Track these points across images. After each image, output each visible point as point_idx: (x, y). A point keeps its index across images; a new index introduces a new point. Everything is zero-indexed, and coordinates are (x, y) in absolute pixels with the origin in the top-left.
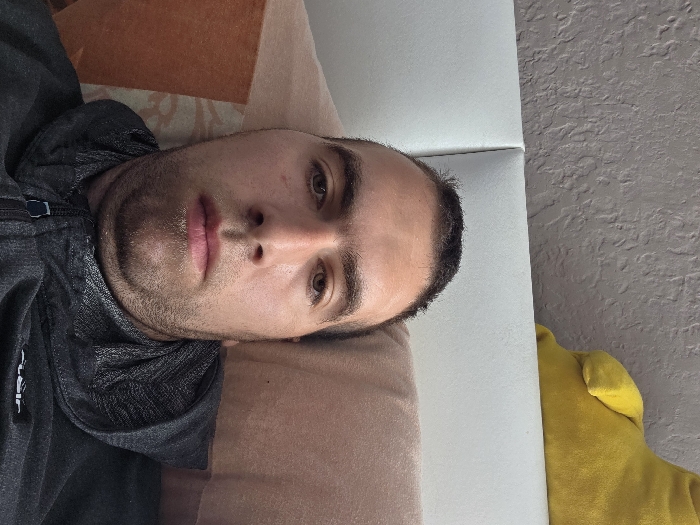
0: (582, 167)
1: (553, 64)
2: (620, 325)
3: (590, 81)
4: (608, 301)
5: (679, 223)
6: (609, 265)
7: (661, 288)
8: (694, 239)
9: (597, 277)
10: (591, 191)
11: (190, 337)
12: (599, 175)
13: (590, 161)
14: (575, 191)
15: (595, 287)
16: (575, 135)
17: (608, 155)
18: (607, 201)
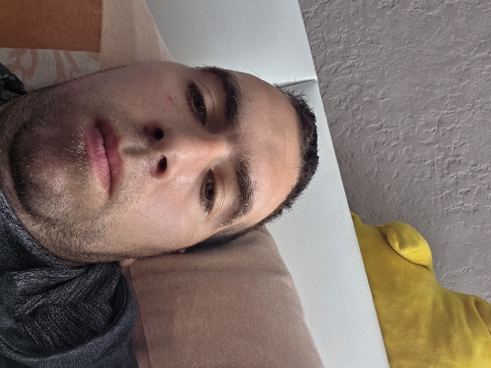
0: (352, 92)
1: (319, 21)
2: (398, 202)
3: (346, 30)
4: (386, 186)
5: (423, 122)
6: (382, 159)
7: (420, 170)
8: (435, 132)
9: (376, 170)
10: (361, 109)
11: (93, 261)
12: (364, 96)
13: (356, 87)
14: (350, 110)
15: (376, 177)
16: (342, 70)
17: (368, 81)
18: (373, 114)
